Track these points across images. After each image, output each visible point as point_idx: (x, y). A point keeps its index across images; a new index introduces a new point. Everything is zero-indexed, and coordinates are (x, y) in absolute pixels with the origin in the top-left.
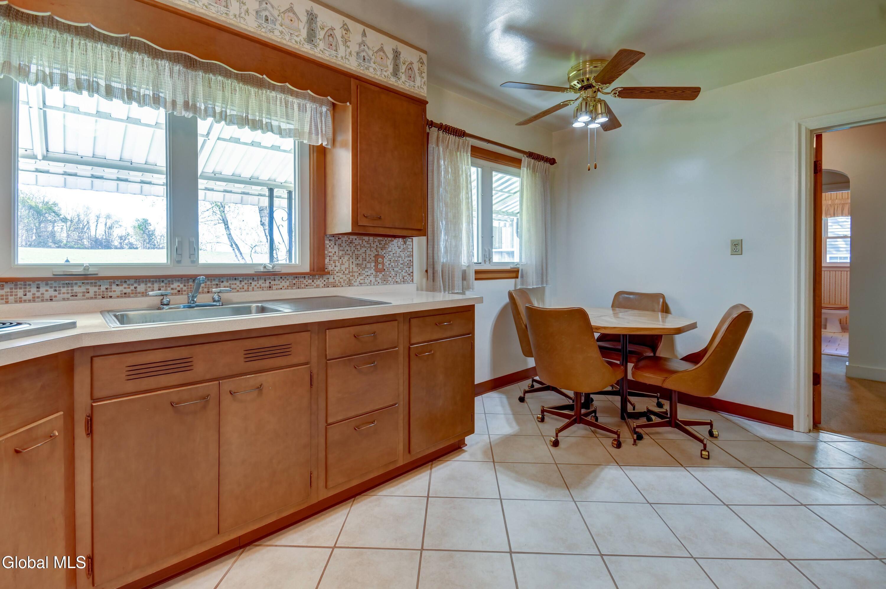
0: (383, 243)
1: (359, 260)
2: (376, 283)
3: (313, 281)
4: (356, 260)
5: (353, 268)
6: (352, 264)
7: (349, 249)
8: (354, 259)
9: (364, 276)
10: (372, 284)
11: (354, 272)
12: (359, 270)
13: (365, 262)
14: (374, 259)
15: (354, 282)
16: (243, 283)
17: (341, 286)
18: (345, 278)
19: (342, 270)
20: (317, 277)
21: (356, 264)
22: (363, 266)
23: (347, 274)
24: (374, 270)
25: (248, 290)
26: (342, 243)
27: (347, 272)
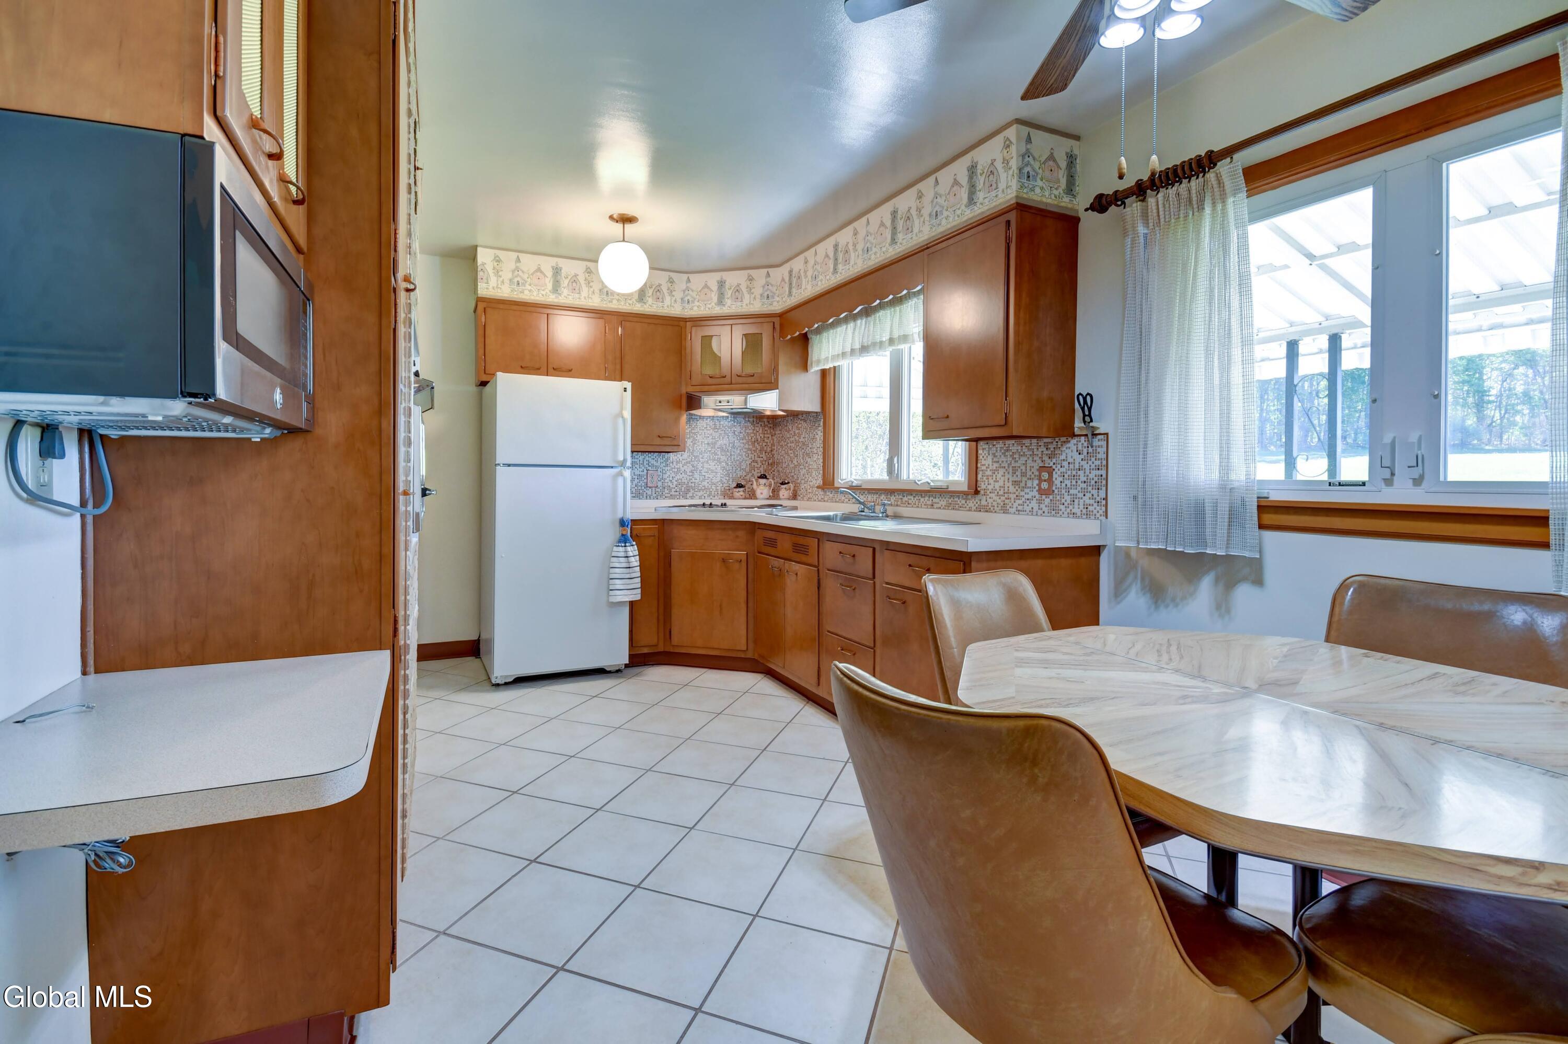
0: (1051, 447)
1: (1017, 476)
2: (1040, 512)
3: (966, 502)
4: (1013, 476)
5: (1008, 487)
6: (1008, 482)
7: (1004, 460)
8: (1011, 473)
9: (1023, 499)
10: (1035, 513)
11: (1011, 493)
12: (1017, 490)
13: (1024, 479)
14: (1037, 473)
15: (1010, 507)
16: (915, 499)
17: (994, 511)
18: (999, 501)
19: (996, 490)
20: (970, 497)
21: (1013, 481)
22: (1023, 484)
23: (1002, 496)
24: (1037, 491)
25: (918, 507)
26: (997, 451)
27: (1001, 493)
